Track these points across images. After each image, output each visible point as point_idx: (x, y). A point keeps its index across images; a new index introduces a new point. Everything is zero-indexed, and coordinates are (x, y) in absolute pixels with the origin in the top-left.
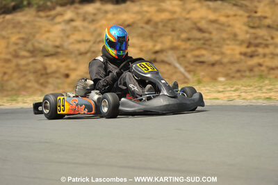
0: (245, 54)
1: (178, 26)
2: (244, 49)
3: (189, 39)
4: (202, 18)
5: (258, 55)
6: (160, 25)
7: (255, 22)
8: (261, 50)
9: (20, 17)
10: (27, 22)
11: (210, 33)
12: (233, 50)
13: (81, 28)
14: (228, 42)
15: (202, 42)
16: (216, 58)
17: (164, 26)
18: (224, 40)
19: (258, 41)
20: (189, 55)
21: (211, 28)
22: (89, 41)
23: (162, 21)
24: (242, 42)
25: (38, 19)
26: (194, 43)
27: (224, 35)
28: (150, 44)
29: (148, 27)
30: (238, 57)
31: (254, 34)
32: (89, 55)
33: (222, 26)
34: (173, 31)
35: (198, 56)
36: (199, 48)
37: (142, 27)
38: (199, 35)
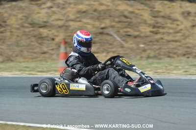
0: (151, 32)
1: (112, 14)
2: (151, 29)
3: (120, 22)
4: (125, 10)
5: (159, 33)
6: (102, 13)
7: (155, 15)
8: (161, 30)
10: (26, 7)
11: (131, 19)
12: (145, 29)
13: (58, 12)
14: (142, 24)
15: (127, 24)
16: (136, 33)
17: (105, 13)
18: (140, 23)
19: (158, 25)
20: (121, 31)
21: (131, 16)
22: (63, 20)
23: (103, 11)
24: (150, 25)
25: (32, 6)
26: (123, 24)
27: (139, 20)
28: (97, 24)
29: (95, 13)
30: (149, 34)
31: (155, 20)
32: (64, 28)
33: (137, 16)
34: (110, 16)
36: (126, 27)
37: (92, 14)
38: (125, 20)
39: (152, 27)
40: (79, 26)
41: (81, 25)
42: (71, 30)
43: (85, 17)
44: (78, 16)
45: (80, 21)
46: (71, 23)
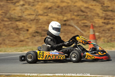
1: (72, 9)
4: (82, 6)
5: (110, 24)
6: (64, 8)
7: (105, 9)
10: (3, 5)
11: (87, 13)
12: (98, 21)
13: (29, 9)
14: (95, 17)
15: (84, 17)
17: (66, 9)
18: (94, 16)
19: (108, 17)
20: (80, 23)
21: (87, 10)
22: (33, 15)
26: (81, 17)
27: (93, 14)
29: (59, 9)
30: (101, 24)
31: (106, 14)
32: (35, 21)
33: (91, 10)
34: (70, 11)
36: (83, 20)
37: (56, 9)
38: (82, 14)
39: (103, 19)
40: (47, 19)
41: (48, 19)
42: (41, 23)
43: (51, 12)
45: (47, 15)
46: (40, 17)
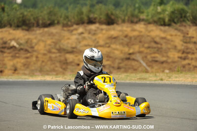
0: (181, 58)
1: (143, 39)
2: (180, 55)
4: (157, 36)
5: (188, 59)
6: (133, 39)
7: (187, 40)
8: (190, 56)
9: (53, 30)
10: (57, 33)
11: (161, 44)
12: (174, 55)
13: (87, 38)
14: (171, 50)
15: (156, 50)
16: (164, 59)
17: (135, 39)
18: (169, 49)
19: (188, 51)
20: (149, 57)
21: (162, 41)
23: (134, 36)
24: (179, 51)
25: (63, 31)
26: (152, 50)
27: (169, 46)
28: (126, 49)
29: (126, 39)
30: (176, 59)
31: (187, 46)
33: (168, 41)
34: (140, 42)
35: (154, 57)
36: (154, 53)
37: (122, 39)
38: (155, 45)
39: (181, 52)
40: (107, 52)
43: (115, 43)
44: (108, 41)
45: (109, 47)
